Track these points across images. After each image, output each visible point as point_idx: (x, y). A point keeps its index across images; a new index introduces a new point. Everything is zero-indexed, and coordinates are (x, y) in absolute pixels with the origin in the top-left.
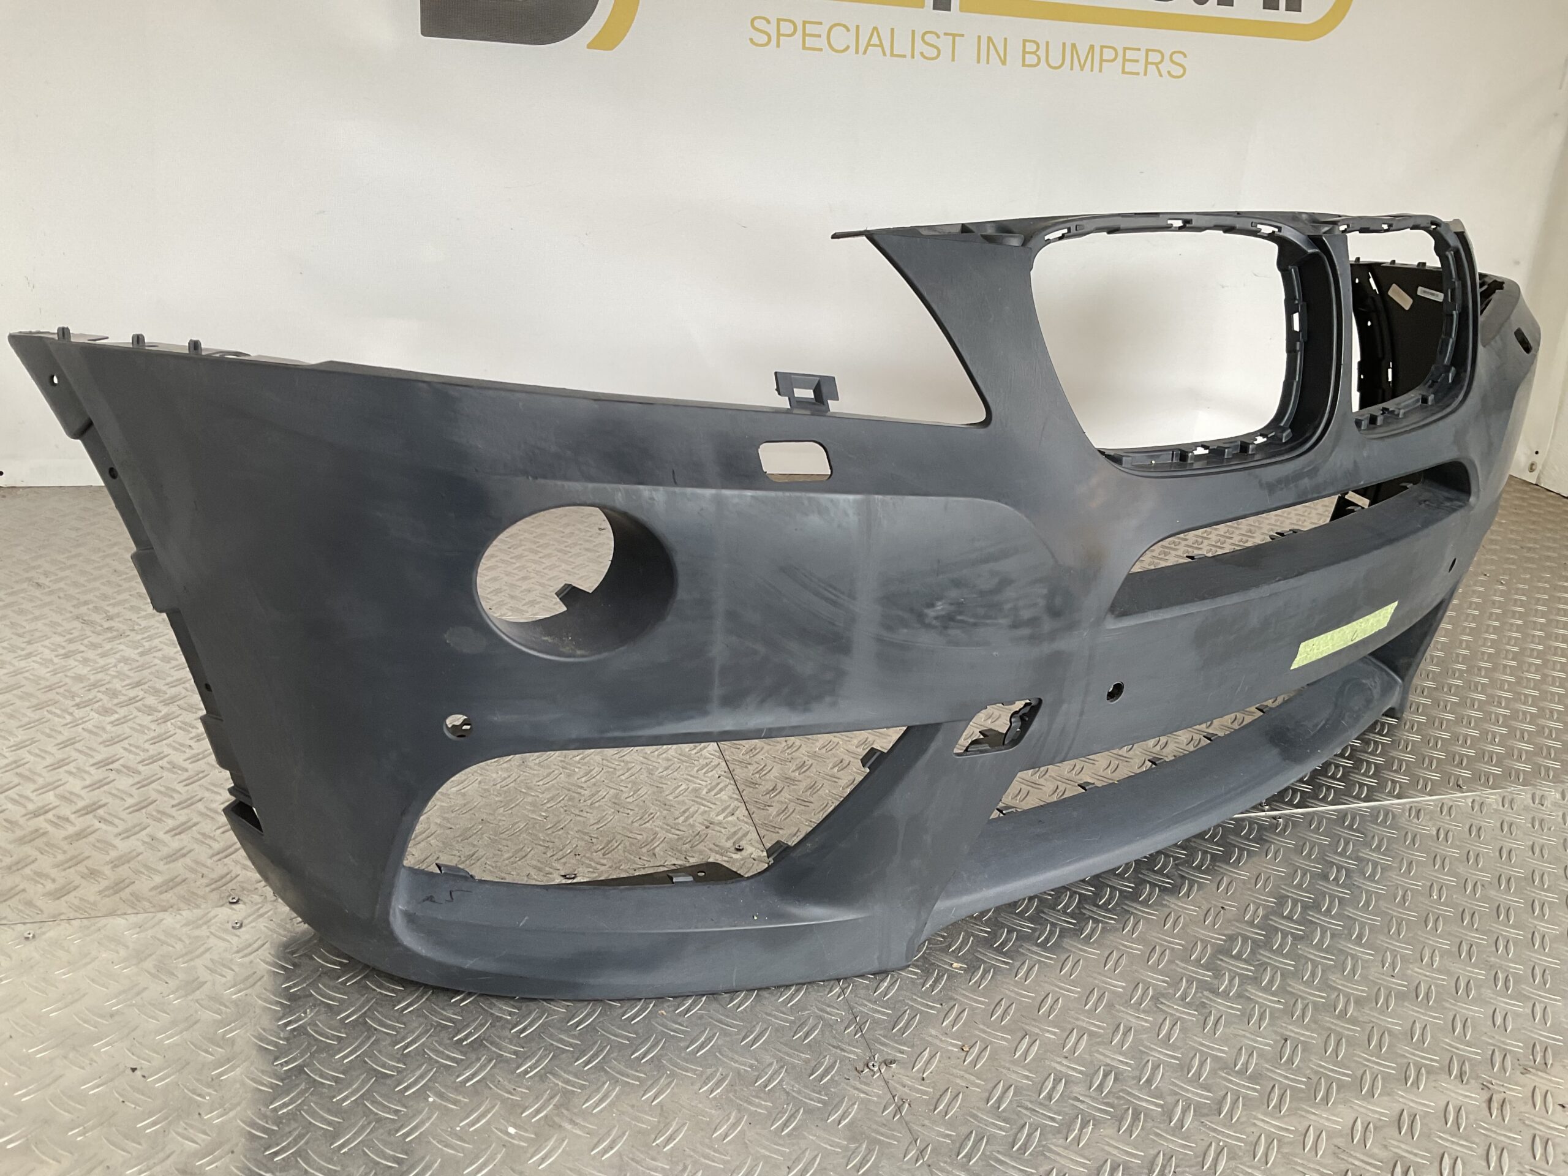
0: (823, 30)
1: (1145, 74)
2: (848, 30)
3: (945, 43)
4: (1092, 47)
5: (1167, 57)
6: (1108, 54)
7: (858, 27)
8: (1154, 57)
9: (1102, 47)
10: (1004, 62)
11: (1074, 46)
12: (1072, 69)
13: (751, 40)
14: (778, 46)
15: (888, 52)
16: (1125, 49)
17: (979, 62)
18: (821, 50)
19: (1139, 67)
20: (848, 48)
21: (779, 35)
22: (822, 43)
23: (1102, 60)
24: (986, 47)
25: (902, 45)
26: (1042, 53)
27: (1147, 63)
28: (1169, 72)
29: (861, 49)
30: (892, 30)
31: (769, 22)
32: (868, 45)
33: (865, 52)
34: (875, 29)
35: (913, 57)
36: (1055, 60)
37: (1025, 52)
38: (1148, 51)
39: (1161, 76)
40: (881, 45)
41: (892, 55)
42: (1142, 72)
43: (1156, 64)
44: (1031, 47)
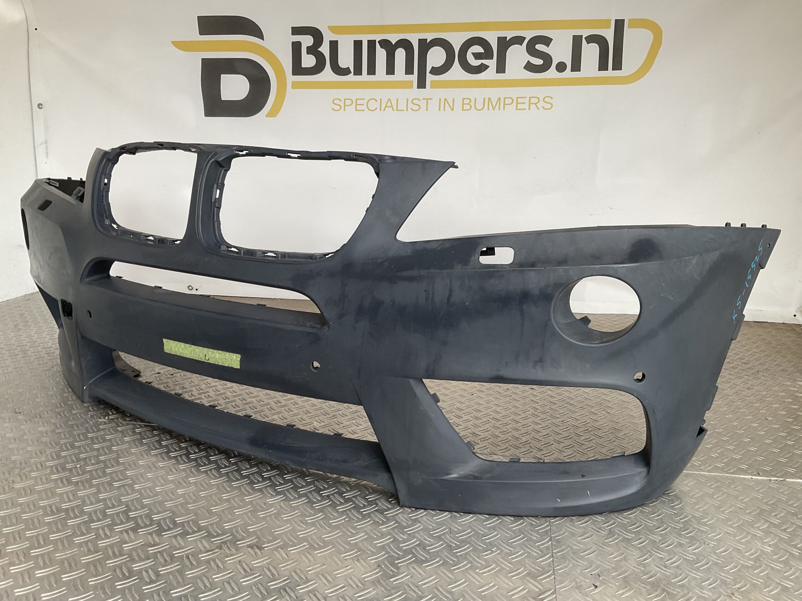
0: (365, 102)
1: (529, 109)
2: (376, 101)
3: (423, 104)
4: (499, 99)
5: (541, 99)
6: (508, 101)
7: (381, 99)
8: (533, 101)
9: (505, 98)
10: (452, 110)
11: (489, 99)
12: (488, 110)
13: (333, 109)
14: (344, 110)
15: (395, 109)
16: (517, 98)
17: (440, 110)
18: (364, 110)
19: (526, 106)
20: (376, 108)
21: (345, 105)
22: (364, 107)
23: (505, 104)
24: (444, 104)
25: (402, 106)
26: (472, 104)
27: (530, 104)
28: (543, 107)
29: (383, 108)
30: (397, 99)
31: (340, 100)
32: (386, 106)
33: (384, 110)
34: (389, 99)
35: (407, 110)
36: (479, 106)
37: (463, 104)
38: (530, 98)
39: (538, 109)
40: (392, 107)
41: (397, 110)
42: (527, 108)
43: (535, 104)
44: (467, 101)
